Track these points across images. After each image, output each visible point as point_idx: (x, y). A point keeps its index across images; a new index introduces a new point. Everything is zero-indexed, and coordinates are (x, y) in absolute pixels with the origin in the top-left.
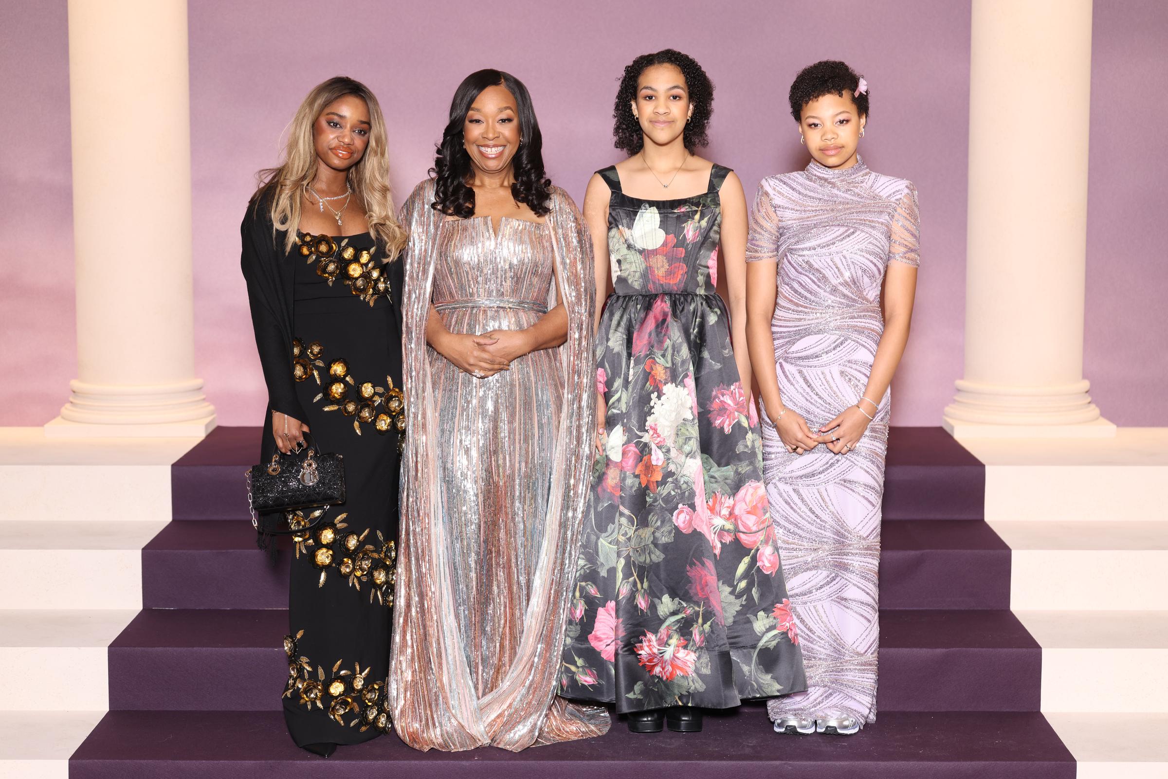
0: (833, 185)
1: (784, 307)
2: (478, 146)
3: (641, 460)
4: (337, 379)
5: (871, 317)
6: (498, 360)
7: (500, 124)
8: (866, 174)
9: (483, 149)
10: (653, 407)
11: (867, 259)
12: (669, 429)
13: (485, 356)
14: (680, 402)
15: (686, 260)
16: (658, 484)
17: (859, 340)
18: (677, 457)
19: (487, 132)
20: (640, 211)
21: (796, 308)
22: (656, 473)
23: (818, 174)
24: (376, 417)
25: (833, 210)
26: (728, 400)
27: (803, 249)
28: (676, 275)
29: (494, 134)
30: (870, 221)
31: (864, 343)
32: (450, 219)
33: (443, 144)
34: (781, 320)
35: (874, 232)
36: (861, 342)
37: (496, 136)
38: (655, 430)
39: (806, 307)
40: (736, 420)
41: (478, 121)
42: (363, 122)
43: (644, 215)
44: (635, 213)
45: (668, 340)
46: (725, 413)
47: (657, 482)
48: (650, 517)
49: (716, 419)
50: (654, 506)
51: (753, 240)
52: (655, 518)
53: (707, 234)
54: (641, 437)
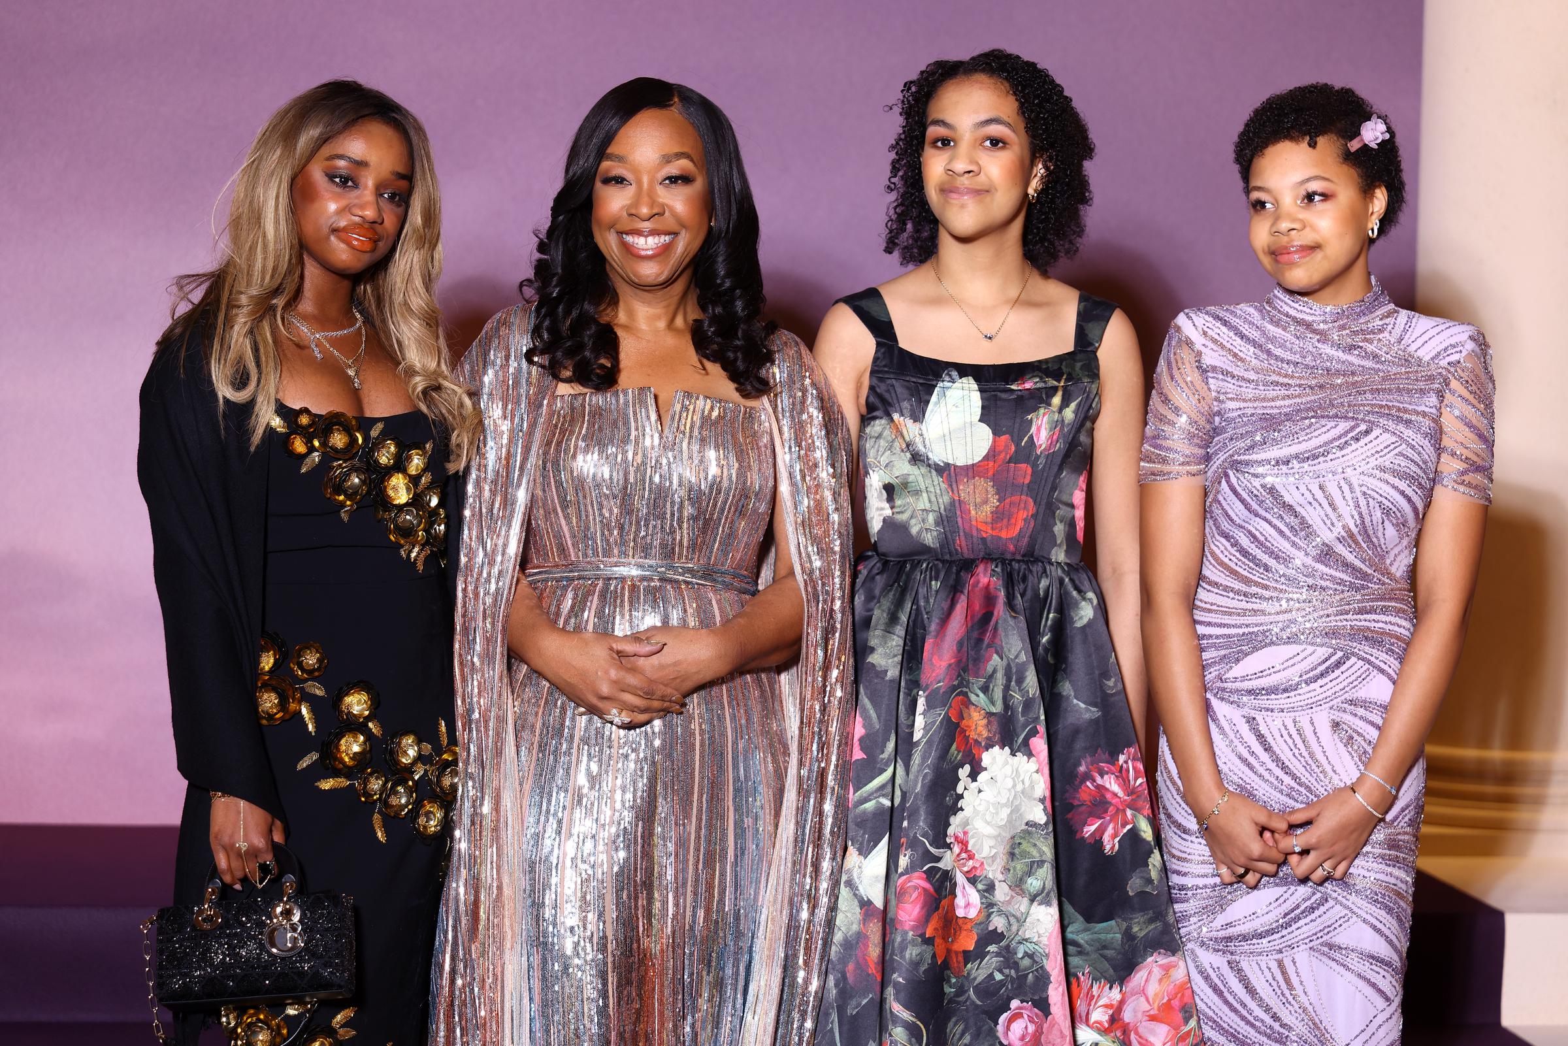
0: (1323, 337)
1: (1216, 585)
2: (620, 233)
3: (937, 908)
4: (355, 725)
5: (1398, 612)
6: (661, 690)
7: (666, 186)
8: (1389, 314)
9: (629, 239)
10: (961, 797)
11: (1393, 487)
12: (992, 843)
13: (632, 680)
14: (1019, 787)
15: (1033, 489)
16: (968, 956)
17: (1372, 659)
18: (1009, 902)
19: (636, 203)
20: (940, 384)
21: (1244, 588)
22: (964, 933)
23: (1293, 313)
24: (418, 804)
25: (1321, 387)
26: (1112, 784)
27: (1260, 463)
28: (1013, 521)
29: (652, 207)
30: (1399, 410)
31: (1382, 665)
32: (564, 389)
33: (551, 232)
34: (1210, 611)
35: (1408, 433)
36: (1377, 662)
37: (655, 211)
38: (964, 844)
39: (1266, 587)
40: (1129, 827)
41: (620, 180)
42: (401, 176)
43: (948, 393)
44: (930, 390)
45: (995, 657)
46: (1106, 812)
47: (965, 952)
48: (951, 1024)
49: (1085, 824)
50: (958, 1003)
51: (1155, 437)
52: (959, 1028)
53: (1074, 438)
54: (938, 859)
